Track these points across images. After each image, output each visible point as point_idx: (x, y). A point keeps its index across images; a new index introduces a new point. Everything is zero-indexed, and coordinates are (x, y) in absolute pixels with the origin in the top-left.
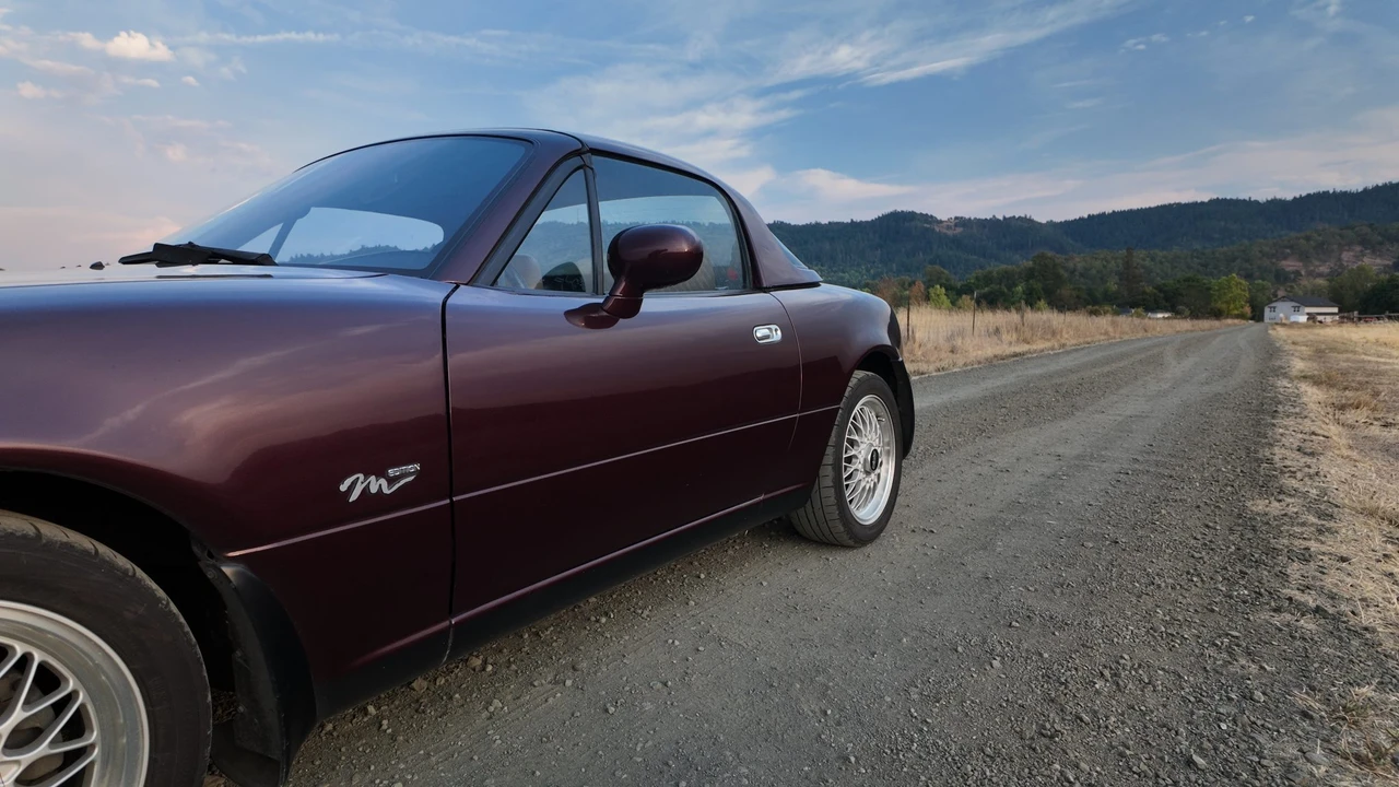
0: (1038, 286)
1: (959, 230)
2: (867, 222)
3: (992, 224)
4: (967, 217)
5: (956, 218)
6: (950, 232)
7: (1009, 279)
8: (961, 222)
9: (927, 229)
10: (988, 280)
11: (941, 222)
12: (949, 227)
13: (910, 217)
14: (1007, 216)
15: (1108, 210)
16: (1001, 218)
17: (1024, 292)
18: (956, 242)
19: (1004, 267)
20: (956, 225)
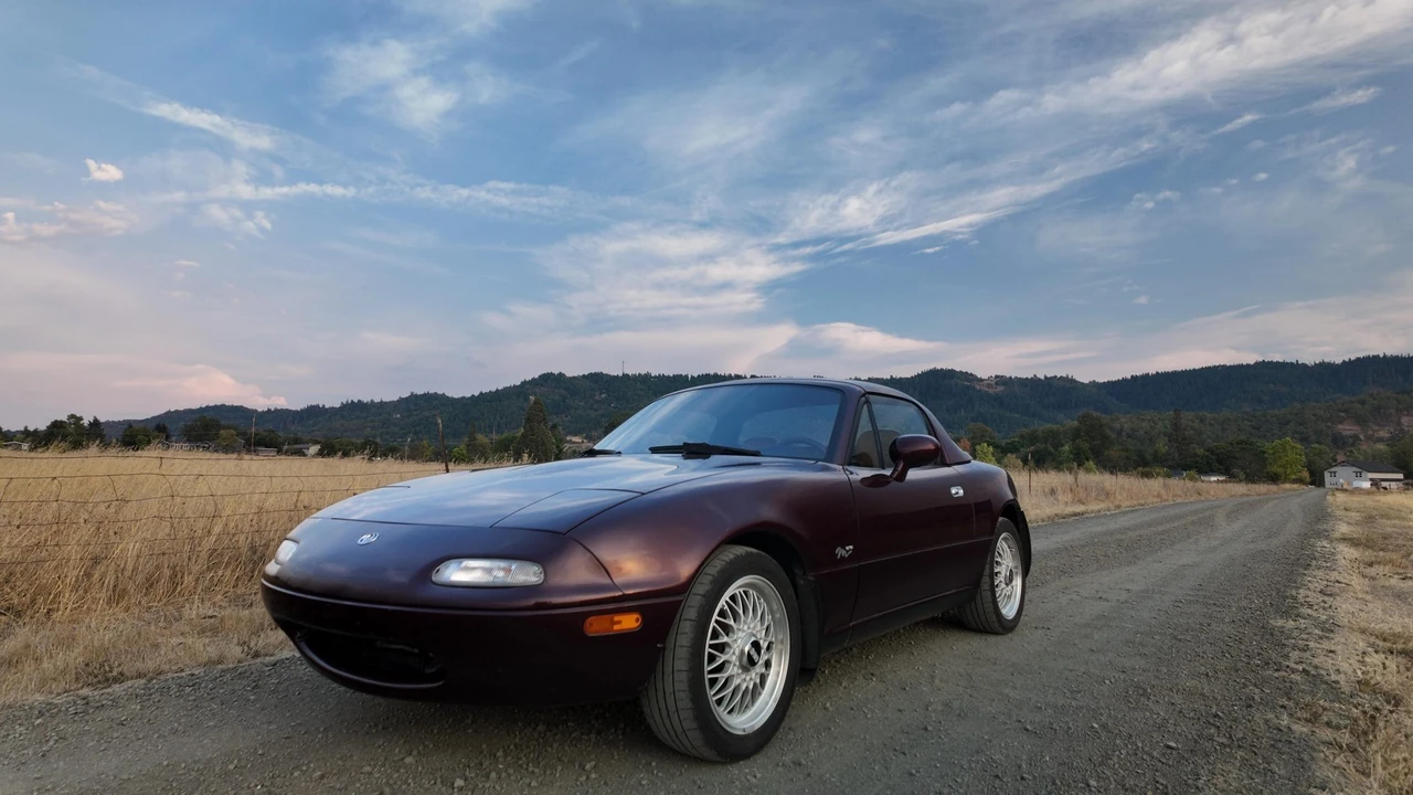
0: (1086, 446)
1: (1000, 388)
2: (907, 379)
3: (1033, 383)
4: (1008, 376)
5: (997, 377)
6: (991, 391)
7: (1054, 438)
8: (1001, 380)
9: (968, 387)
10: (1033, 438)
11: (982, 380)
12: (989, 386)
13: (951, 374)
14: (1049, 376)
15: (1152, 371)
16: (1043, 378)
17: (1071, 452)
18: (998, 401)
19: (1049, 426)
20: (997, 384)
